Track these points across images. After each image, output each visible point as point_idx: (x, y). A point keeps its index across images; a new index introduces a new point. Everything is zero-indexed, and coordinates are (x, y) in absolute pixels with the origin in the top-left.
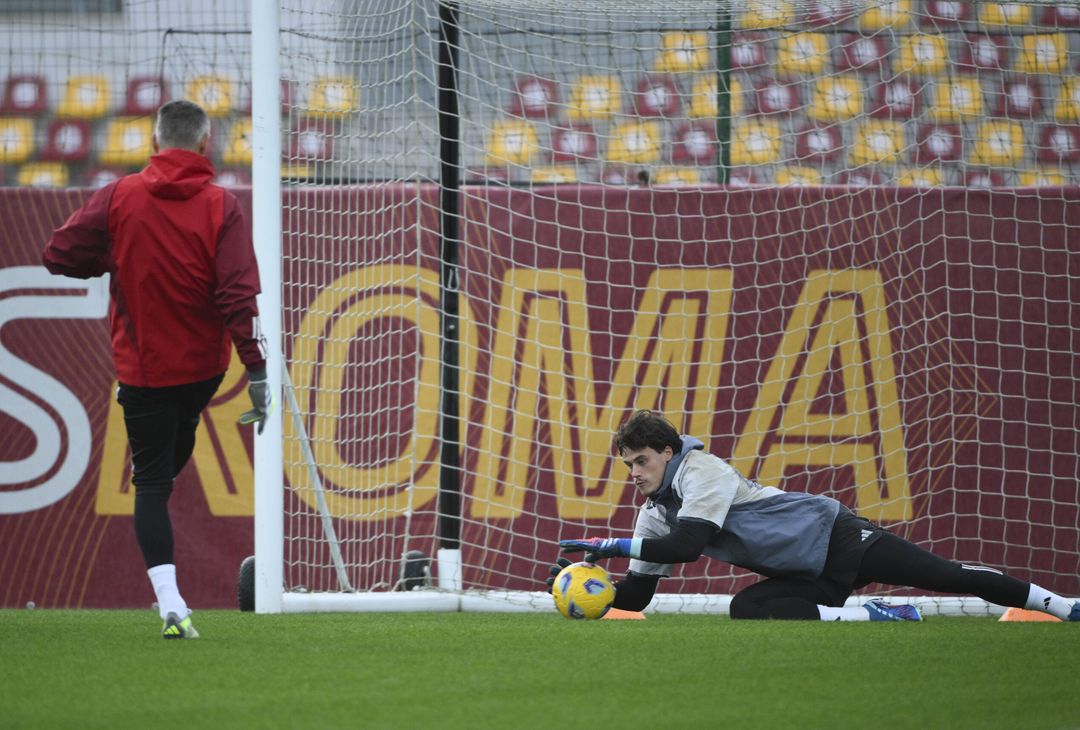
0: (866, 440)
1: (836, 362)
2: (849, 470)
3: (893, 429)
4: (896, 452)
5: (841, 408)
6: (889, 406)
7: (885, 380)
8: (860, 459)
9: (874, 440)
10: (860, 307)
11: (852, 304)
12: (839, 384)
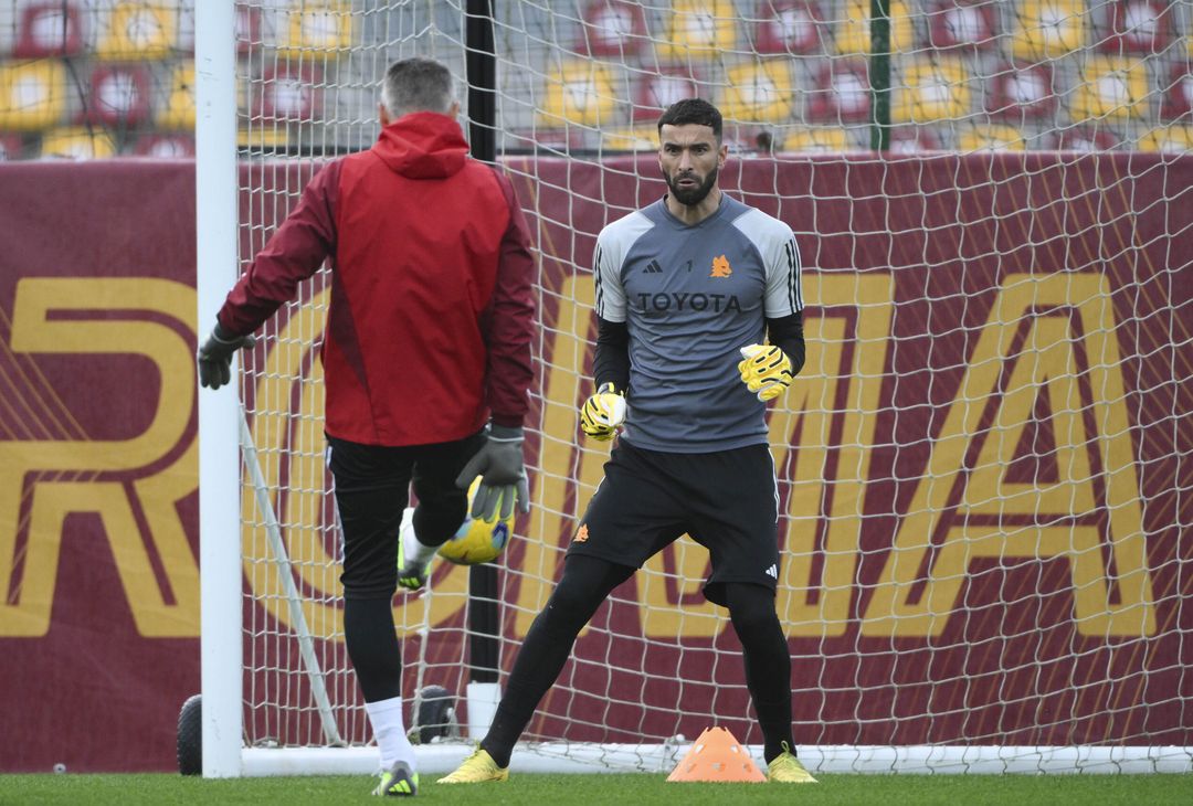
0: (1087, 521)
1: (1043, 407)
2: (1059, 570)
3: (1126, 504)
4: (1130, 536)
5: (1050, 475)
6: (1121, 472)
7: (1115, 432)
8: (1079, 547)
9: (1098, 520)
10: (1077, 327)
11: (1067, 323)
12: (1047, 440)
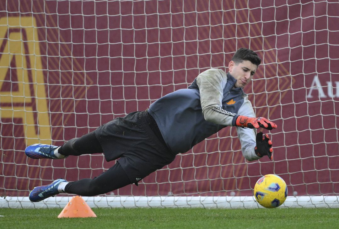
0: (28, 105)
1: (13, 64)
2: (20, 120)
3: (41, 98)
4: (43, 111)
5: (16, 88)
7: (37, 70)
9: (32, 104)
10: (25, 37)
11: (20, 35)
12: (15, 77)
